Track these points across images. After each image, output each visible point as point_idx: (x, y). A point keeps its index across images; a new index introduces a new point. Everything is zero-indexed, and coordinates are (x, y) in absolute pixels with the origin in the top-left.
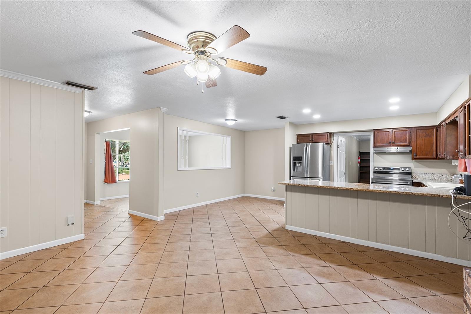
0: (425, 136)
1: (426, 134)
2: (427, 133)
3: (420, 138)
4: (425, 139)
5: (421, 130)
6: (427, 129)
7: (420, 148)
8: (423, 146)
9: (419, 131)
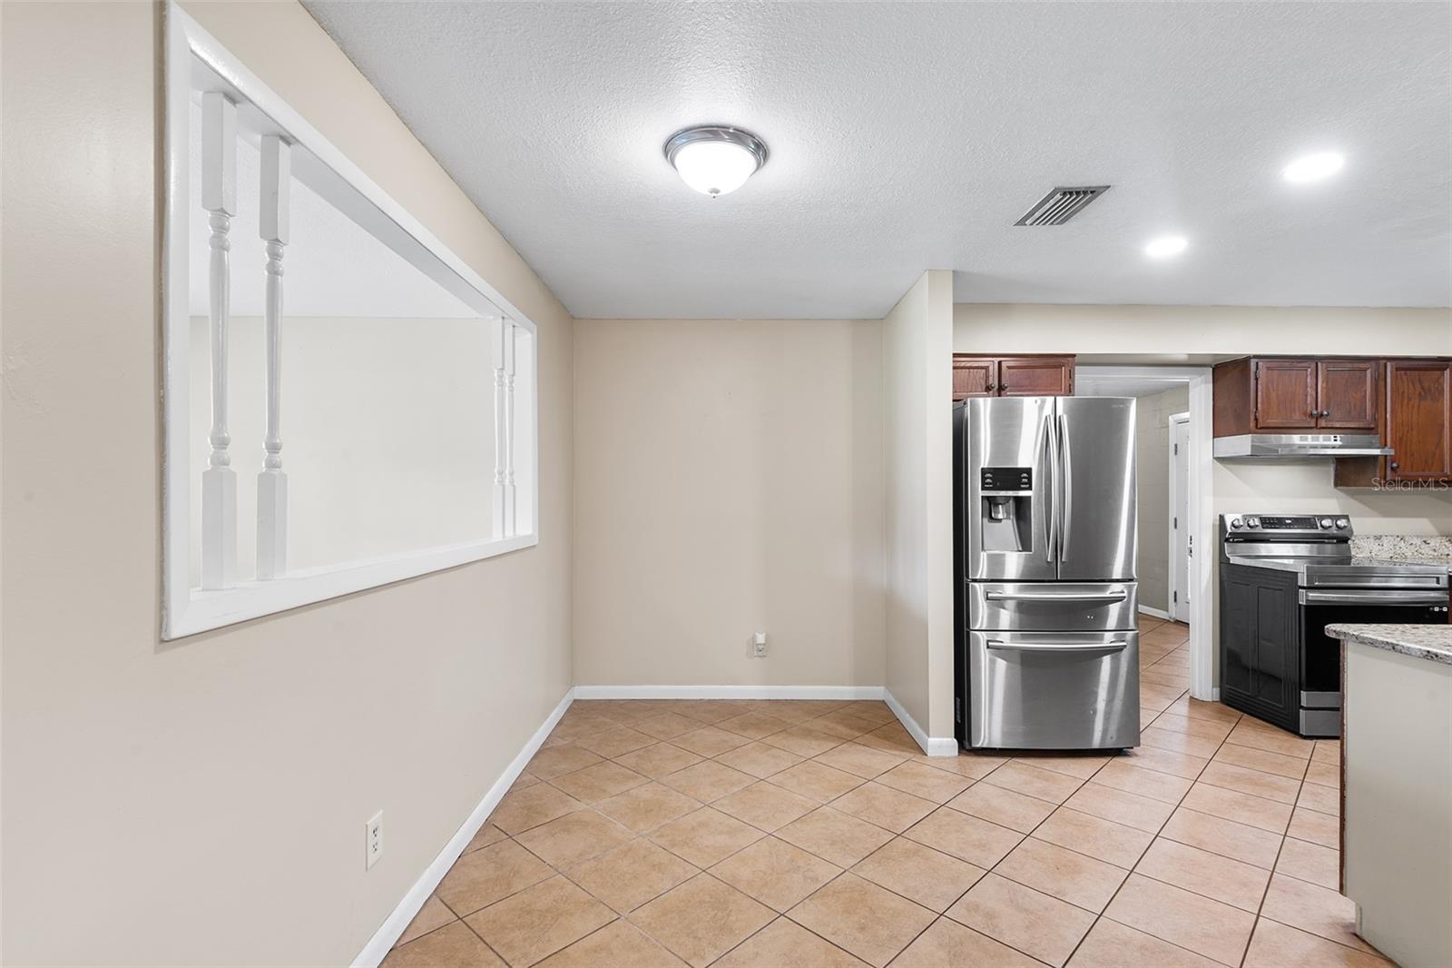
0: (1420, 393)
1: (1423, 388)
2: (1426, 385)
3: (1406, 400)
4: (1419, 406)
5: (1408, 372)
6: (1426, 369)
7: (1405, 438)
8: (1415, 432)
9: (1403, 372)
